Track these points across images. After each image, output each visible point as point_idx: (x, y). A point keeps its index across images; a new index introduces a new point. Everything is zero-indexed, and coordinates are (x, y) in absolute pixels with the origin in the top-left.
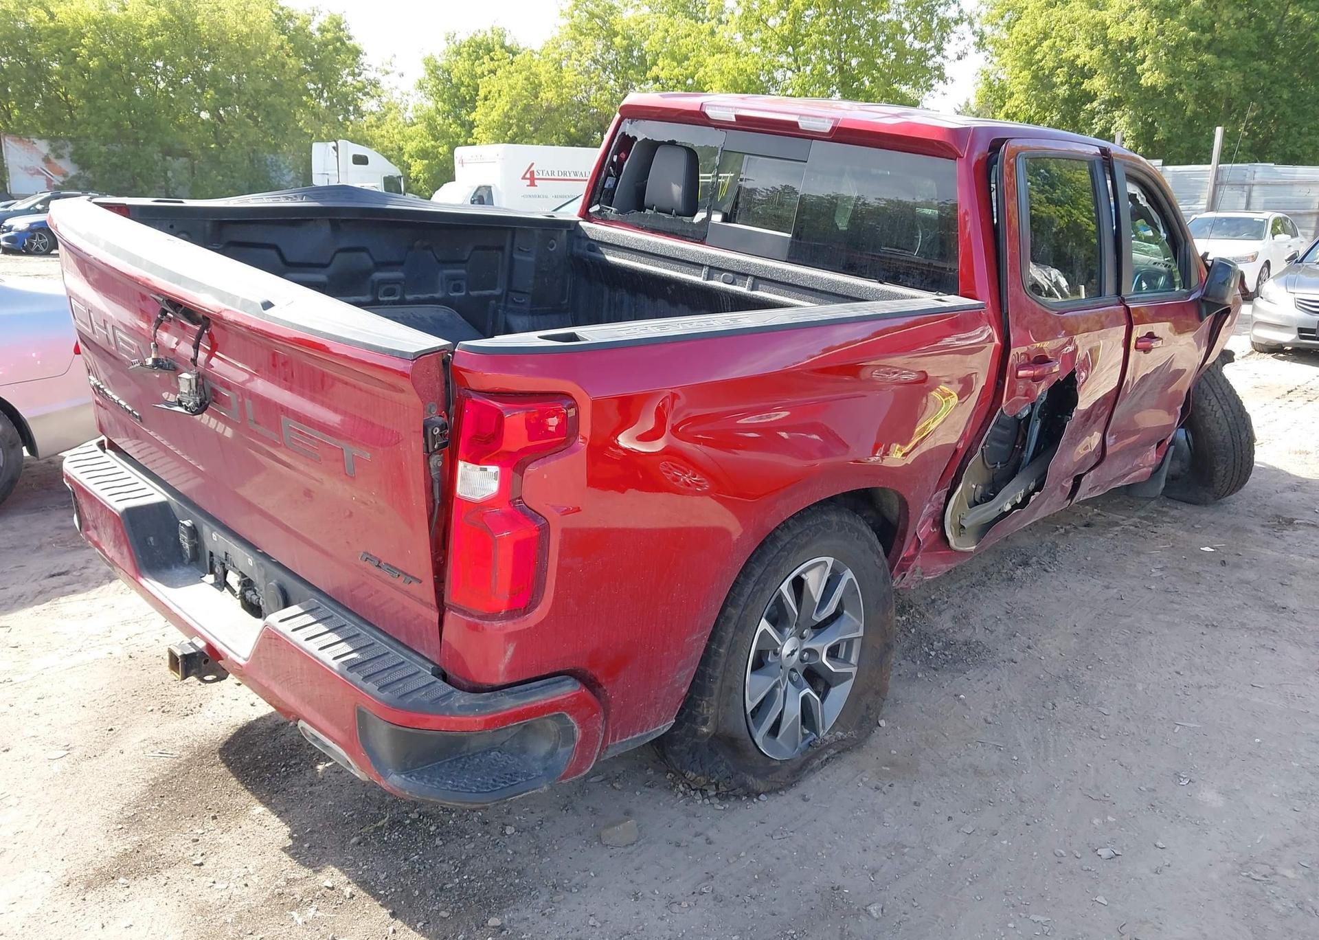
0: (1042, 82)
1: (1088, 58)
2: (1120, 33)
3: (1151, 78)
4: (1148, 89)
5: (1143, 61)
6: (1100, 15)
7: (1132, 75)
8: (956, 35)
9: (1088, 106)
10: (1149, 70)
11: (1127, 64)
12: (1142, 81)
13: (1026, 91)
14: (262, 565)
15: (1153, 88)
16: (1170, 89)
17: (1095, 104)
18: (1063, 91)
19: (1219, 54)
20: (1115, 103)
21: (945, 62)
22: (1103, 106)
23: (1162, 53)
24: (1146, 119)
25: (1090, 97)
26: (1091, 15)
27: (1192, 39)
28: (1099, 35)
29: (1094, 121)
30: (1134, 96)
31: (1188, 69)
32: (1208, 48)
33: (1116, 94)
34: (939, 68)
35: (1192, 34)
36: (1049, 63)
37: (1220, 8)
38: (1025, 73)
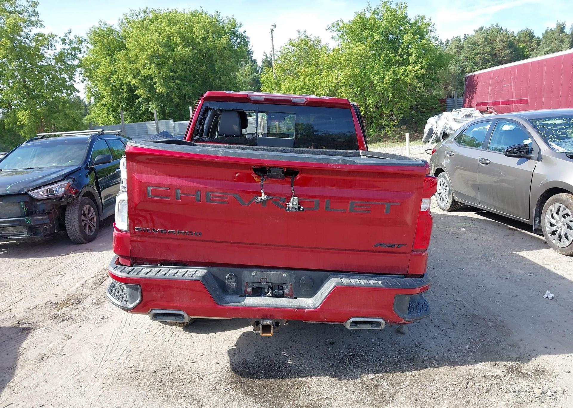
0: (116, 92)
1: (134, 82)
2: (145, 72)
3: (160, 89)
4: (160, 94)
5: (155, 83)
6: (136, 66)
7: (151, 89)
8: (78, 72)
9: (137, 100)
10: (159, 87)
11: (150, 84)
12: (157, 91)
13: (110, 95)
15: (162, 93)
16: (168, 94)
17: (140, 100)
18: (125, 95)
19: (181, 80)
20: (148, 100)
21: (74, 83)
22: (143, 101)
23: (162, 80)
24: (161, 105)
25: (138, 97)
26: (131, 66)
27: (172, 75)
28: (136, 74)
29: (141, 106)
30: (155, 96)
31: (173, 86)
32: (177, 78)
33: (148, 96)
34: (72, 86)
35: (171, 73)
36: (118, 84)
37: (177, 64)
38: (107, 88)
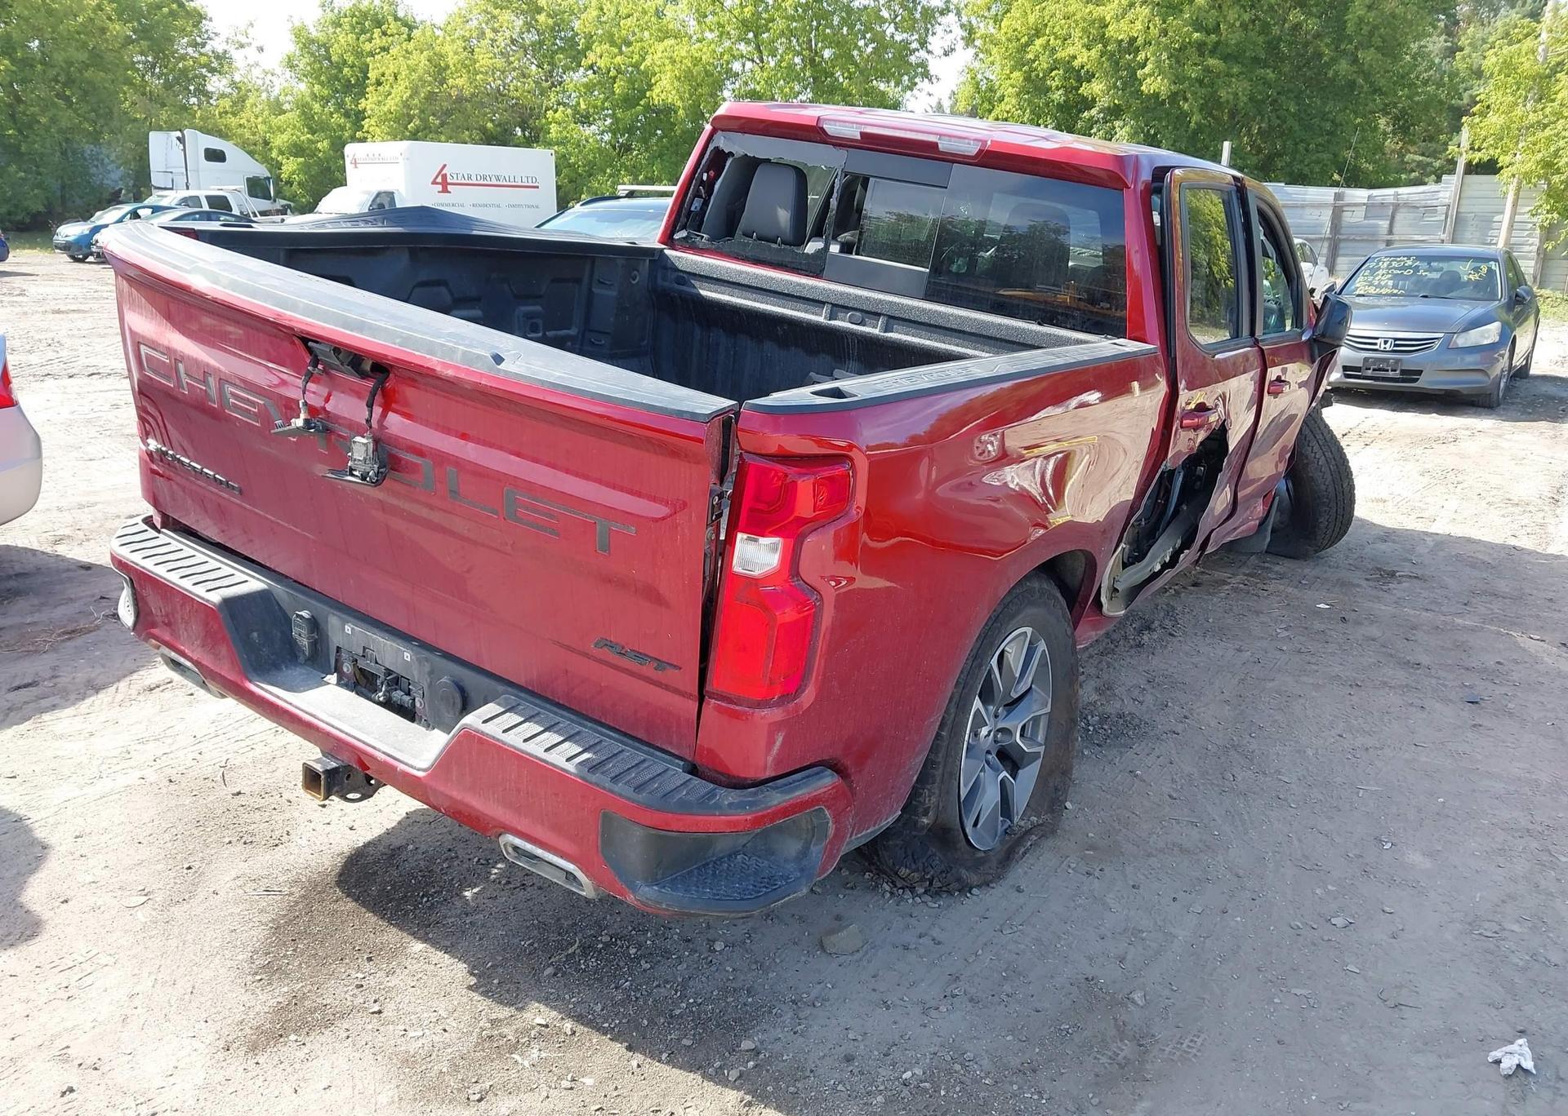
0: (1035, 86)
1: (1085, 60)
2: (1119, 31)
3: (1154, 84)
4: (1150, 97)
5: (1143, 66)
6: (1099, 11)
7: (1131, 82)
8: (941, 27)
9: (1086, 114)
10: (1150, 75)
11: (1128, 67)
12: (1143, 88)
13: (1018, 95)
14: (427, 660)
15: (1156, 95)
16: (1174, 97)
17: (1094, 112)
18: (1058, 96)
19: (1225, 58)
20: (1115, 112)
21: (929, 57)
22: (1102, 115)
23: (1164, 56)
24: (1148, 131)
25: (1089, 104)
26: (1088, 10)
27: (1196, 41)
28: (1097, 34)
29: (1092, 131)
30: (1136, 104)
31: (1193, 76)
32: (1213, 53)
33: (1116, 101)
34: (923, 65)
35: (1196, 35)
36: (1044, 64)
37: (1225, 8)
38: (1016, 74)
